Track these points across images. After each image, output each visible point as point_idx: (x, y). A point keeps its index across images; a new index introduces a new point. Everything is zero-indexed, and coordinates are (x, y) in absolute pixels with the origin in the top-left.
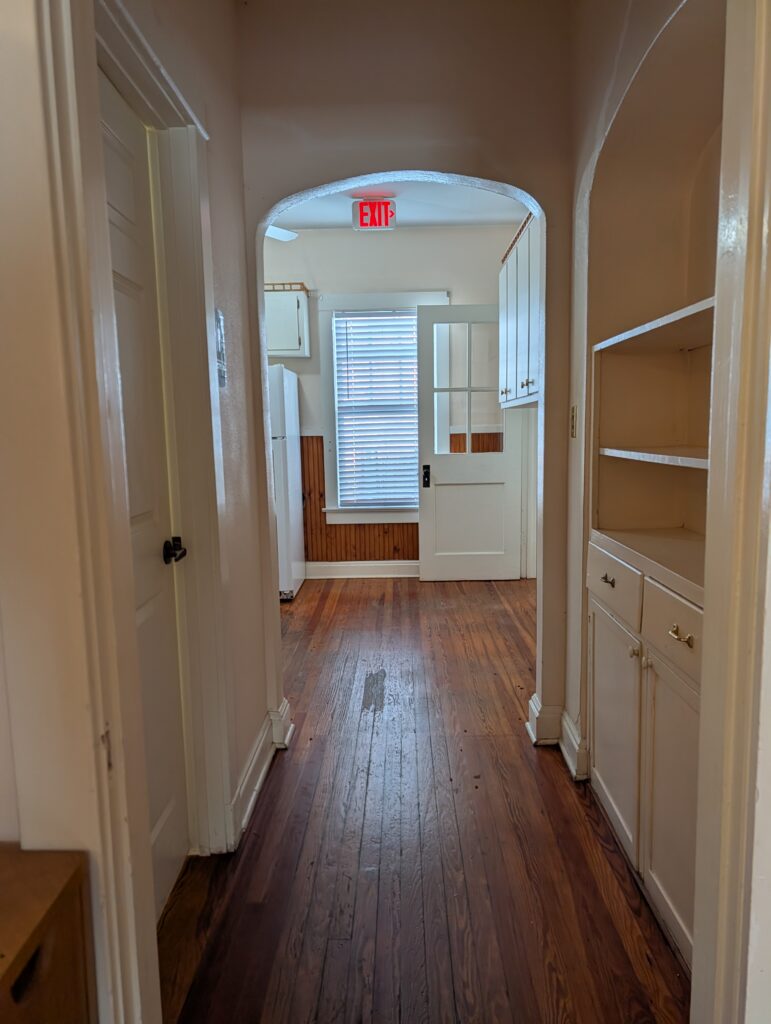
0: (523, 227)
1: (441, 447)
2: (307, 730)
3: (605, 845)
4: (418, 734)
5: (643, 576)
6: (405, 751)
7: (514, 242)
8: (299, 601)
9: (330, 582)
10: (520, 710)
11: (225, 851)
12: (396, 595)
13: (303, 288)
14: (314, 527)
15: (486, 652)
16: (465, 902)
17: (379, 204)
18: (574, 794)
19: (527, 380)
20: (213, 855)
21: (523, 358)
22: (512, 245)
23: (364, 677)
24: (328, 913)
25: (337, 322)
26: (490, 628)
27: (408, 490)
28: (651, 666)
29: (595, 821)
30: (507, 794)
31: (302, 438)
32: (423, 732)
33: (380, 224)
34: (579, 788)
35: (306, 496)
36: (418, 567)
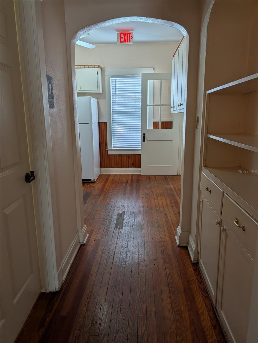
0: (181, 42)
1: (150, 127)
2: (93, 237)
3: (203, 293)
4: (135, 239)
5: (223, 193)
6: (129, 247)
7: (178, 48)
8: (97, 182)
9: (109, 175)
10: (173, 230)
11: (55, 291)
12: (132, 180)
13: (99, 67)
14: (103, 155)
15: (163, 204)
16: (145, 319)
17: (127, 33)
18: (192, 269)
19: (181, 104)
20: (50, 292)
21: (179, 94)
22: (177, 50)
23: (117, 214)
24: (91, 321)
25: (112, 79)
26: (165, 195)
27: (138, 143)
28: (225, 230)
29: (199, 282)
30: (166, 268)
31: (99, 123)
32: (136, 238)
33: (127, 42)
34: (194, 266)
35: (101, 144)
36: (140, 170)
